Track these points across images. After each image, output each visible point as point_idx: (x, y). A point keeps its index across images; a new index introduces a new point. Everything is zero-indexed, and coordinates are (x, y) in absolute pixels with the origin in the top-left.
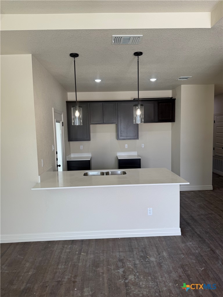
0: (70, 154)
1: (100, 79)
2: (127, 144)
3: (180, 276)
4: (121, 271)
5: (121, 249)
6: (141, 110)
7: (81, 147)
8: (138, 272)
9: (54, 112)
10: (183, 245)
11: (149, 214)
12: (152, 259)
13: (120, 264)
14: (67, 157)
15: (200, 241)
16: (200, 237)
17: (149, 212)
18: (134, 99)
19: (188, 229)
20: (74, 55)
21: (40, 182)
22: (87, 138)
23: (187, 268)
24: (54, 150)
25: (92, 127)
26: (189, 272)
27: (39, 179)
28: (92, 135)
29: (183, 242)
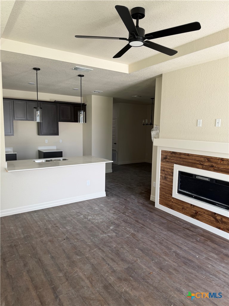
3: (115, 211)
4: (82, 216)
5: (74, 208)
8: (92, 215)
10: (110, 200)
12: (96, 208)
13: (79, 214)
15: (117, 197)
16: (116, 195)
18: (55, 101)
19: (108, 193)
20: (37, 69)
22: (11, 133)
23: (116, 208)
26: (118, 209)
29: (109, 199)
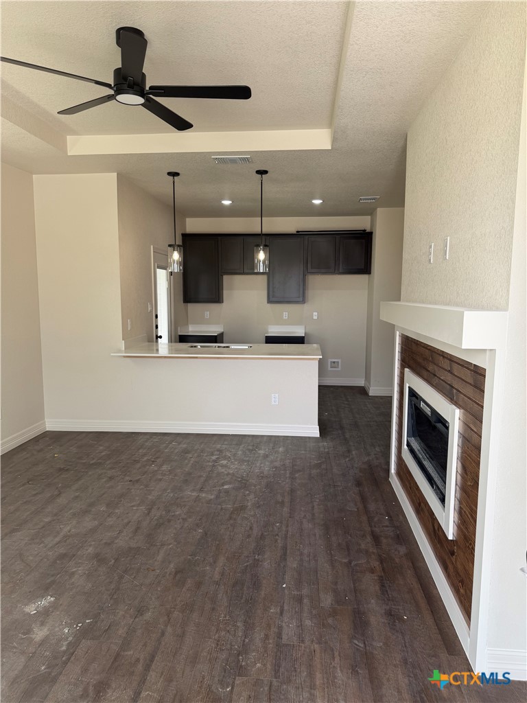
0: (187, 324)
1: (230, 200)
2: (286, 311)
6: (265, 253)
7: (207, 314)
9: (154, 252)
11: (273, 403)
14: (179, 328)
17: (273, 399)
18: (297, 232)
20: (174, 174)
21: (124, 349)
22: (217, 298)
24: (151, 311)
25: (226, 278)
27: (122, 345)
28: (225, 293)
